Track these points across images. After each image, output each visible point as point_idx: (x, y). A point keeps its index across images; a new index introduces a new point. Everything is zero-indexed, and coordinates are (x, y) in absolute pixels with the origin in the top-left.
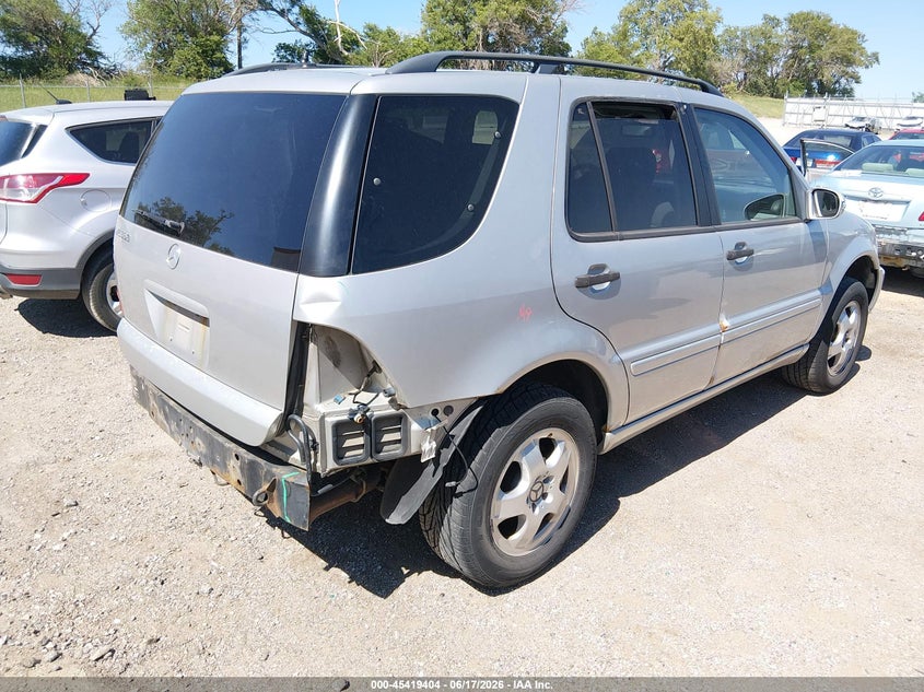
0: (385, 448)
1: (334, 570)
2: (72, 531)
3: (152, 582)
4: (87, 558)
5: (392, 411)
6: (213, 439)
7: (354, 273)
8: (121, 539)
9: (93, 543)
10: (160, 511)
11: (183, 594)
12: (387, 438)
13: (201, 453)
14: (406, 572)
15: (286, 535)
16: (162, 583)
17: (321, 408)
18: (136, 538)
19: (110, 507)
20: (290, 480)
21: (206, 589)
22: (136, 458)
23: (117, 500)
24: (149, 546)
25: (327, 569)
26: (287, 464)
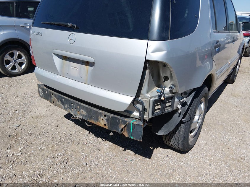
0: (166, 109)
1: (127, 150)
2: (22, 147)
3: (62, 164)
4: (32, 157)
5: (170, 95)
6: (91, 110)
7: (171, 39)
8: (43, 148)
9: (32, 151)
10: (53, 136)
11: (76, 166)
12: (167, 105)
13: (83, 115)
14: (152, 148)
15: (104, 140)
16: (67, 163)
17: (148, 95)
18: (49, 147)
19: (33, 137)
20: (135, 123)
21: (85, 163)
22: (35, 118)
23: (35, 134)
24: (55, 150)
25: (125, 150)
26: (129, 117)
